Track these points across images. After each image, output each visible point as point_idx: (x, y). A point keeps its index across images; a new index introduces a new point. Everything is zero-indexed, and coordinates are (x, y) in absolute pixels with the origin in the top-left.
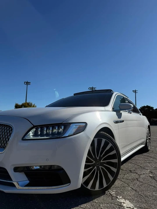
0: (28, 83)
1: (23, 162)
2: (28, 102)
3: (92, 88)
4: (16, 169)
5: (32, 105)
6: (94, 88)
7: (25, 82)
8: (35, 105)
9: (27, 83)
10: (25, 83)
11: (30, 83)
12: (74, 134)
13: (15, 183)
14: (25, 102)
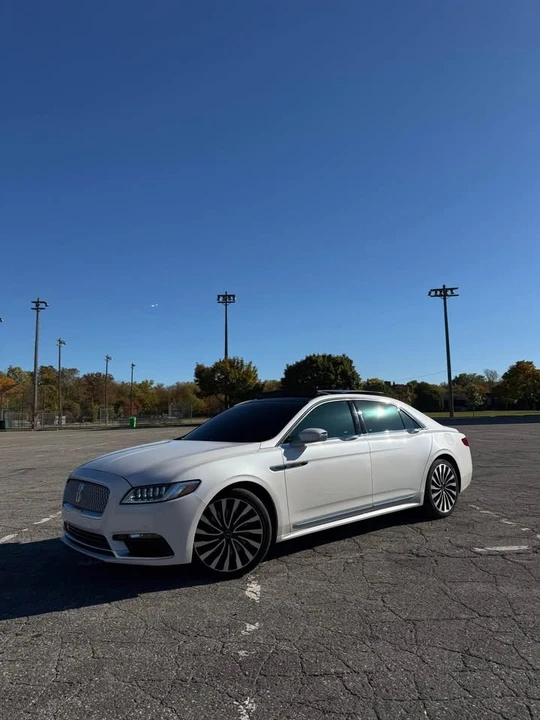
0: (229, 296)
1: (122, 529)
2: (231, 356)
3: (440, 290)
4: (116, 537)
5: (242, 365)
6: (452, 290)
7: (219, 296)
8: (253, 366)
9: (227, 299)
10: (221, 299)
11: (234, 296)
12: (180, 496)
13: (115, 553)
14: (223, 358)
